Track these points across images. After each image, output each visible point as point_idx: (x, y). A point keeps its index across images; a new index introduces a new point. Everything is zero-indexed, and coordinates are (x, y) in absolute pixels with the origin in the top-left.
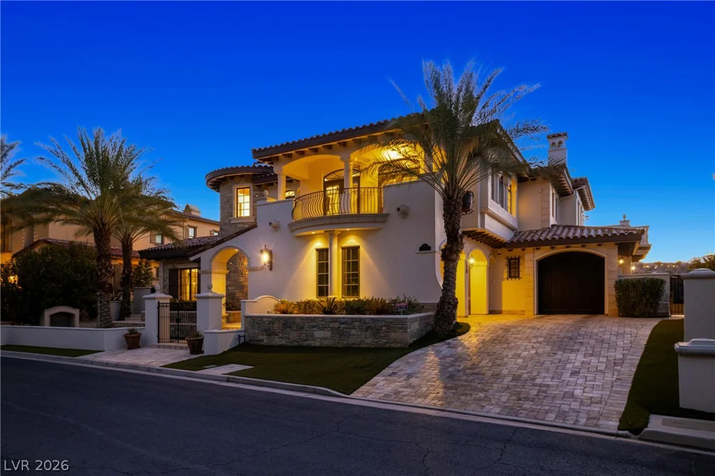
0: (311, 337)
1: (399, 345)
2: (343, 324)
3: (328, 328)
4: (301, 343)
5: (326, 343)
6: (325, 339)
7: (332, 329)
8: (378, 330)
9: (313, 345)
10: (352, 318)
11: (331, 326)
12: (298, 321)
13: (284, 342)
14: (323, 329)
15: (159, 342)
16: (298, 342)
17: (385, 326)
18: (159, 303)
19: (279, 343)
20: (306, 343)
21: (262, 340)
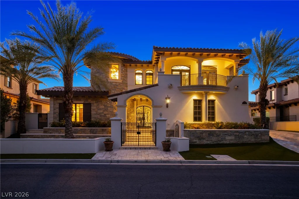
0: (224, 139)
1: (266, 142)
2: (241, 133)
3: (234, 135)
4: (219, 142)
5: (232, 142)
6: (231, 140)
7: (235, 135)
8: (257, 135)
9: (225, 143)
10: (245, 131)
11: (235, 134)
12: (217, 132)
13: (209, 142)
14: (230, 135)
15: (122, 145)
16: (217, 142)
17: (260, 134)
18: (121, 123)
19: (206, 143)
20: (222, 142)
21: (196, 142)
